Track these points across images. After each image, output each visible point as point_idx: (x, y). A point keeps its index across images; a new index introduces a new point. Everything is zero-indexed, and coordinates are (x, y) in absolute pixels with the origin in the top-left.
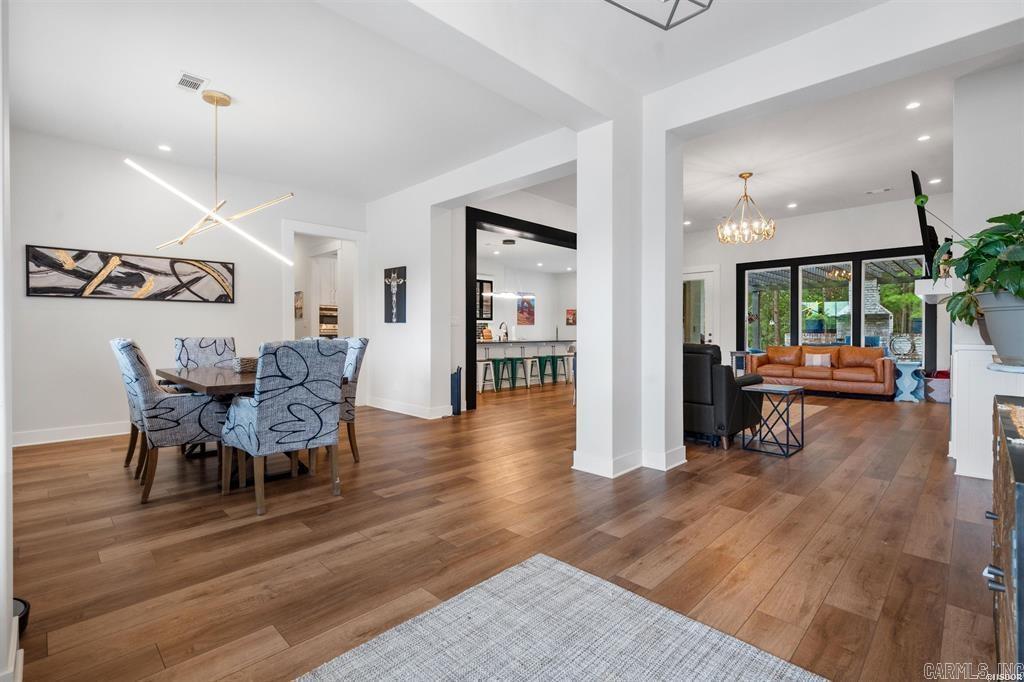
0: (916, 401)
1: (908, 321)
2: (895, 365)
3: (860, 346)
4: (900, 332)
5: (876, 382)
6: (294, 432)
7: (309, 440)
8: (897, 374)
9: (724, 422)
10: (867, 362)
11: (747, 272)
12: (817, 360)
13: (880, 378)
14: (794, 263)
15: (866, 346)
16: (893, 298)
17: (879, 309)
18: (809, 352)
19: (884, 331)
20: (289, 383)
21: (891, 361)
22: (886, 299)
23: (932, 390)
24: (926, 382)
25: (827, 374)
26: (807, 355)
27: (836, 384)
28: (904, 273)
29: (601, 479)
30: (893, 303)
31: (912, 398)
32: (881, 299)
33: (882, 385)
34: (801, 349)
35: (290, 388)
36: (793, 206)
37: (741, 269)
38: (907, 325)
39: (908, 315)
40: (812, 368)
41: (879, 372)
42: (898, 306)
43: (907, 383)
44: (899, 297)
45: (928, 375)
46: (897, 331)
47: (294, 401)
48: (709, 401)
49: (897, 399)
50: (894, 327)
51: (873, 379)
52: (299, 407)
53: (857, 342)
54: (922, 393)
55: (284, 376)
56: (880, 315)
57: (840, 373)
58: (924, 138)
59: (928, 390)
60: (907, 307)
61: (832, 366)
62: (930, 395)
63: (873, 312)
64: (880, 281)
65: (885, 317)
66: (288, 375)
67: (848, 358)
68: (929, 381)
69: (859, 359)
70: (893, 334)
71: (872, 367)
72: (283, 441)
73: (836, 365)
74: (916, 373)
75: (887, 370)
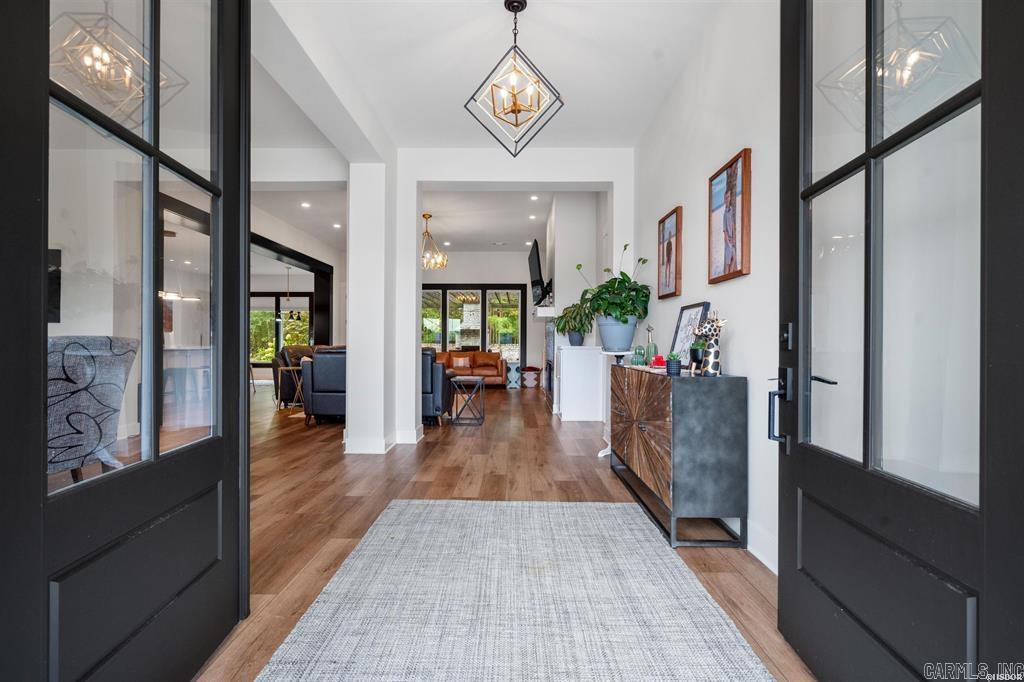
0: (518, 387)
2: (507, 364)
3: (485, 351)
5: (497, 376)
6: (70, 447)
7: (85, 456)
8: (508, 370)
9: (440, 406)
10: (491, 362)
12: (460, 362)
13: (500, 373)
14: (444, 288)
18: (455, 356)
20: (72, 387)
21: (505, 361)
23: (526, 380)
24: (522, 374)
25: (469, 372)
26: (454, 359)
29: (377, 455)
31: (515, 386)
33: (500, 378)
34: (450, 355)
35: (73, 393)
36: (447, 244)
40: (458, 368)
41: (500, 369)
43: (514, 376)
45: (523, 370)
47: (74, 410)
48: (430, 390)
49: (508, 387)
51: (496, 374)
52: (78, 416)
54: (519, 382)
55: (68, 379)
58: (532, 217)
59: (523, 379)
61: (472, 365)
62: (524, 382)
63: (471, 328)
66: (72, 377)
67: (480, 360)
68: (524, 373)
69: (486, 361)
71: (496, 367)
72: (56, 459)
74: (517, 368)
75: (504, 368)
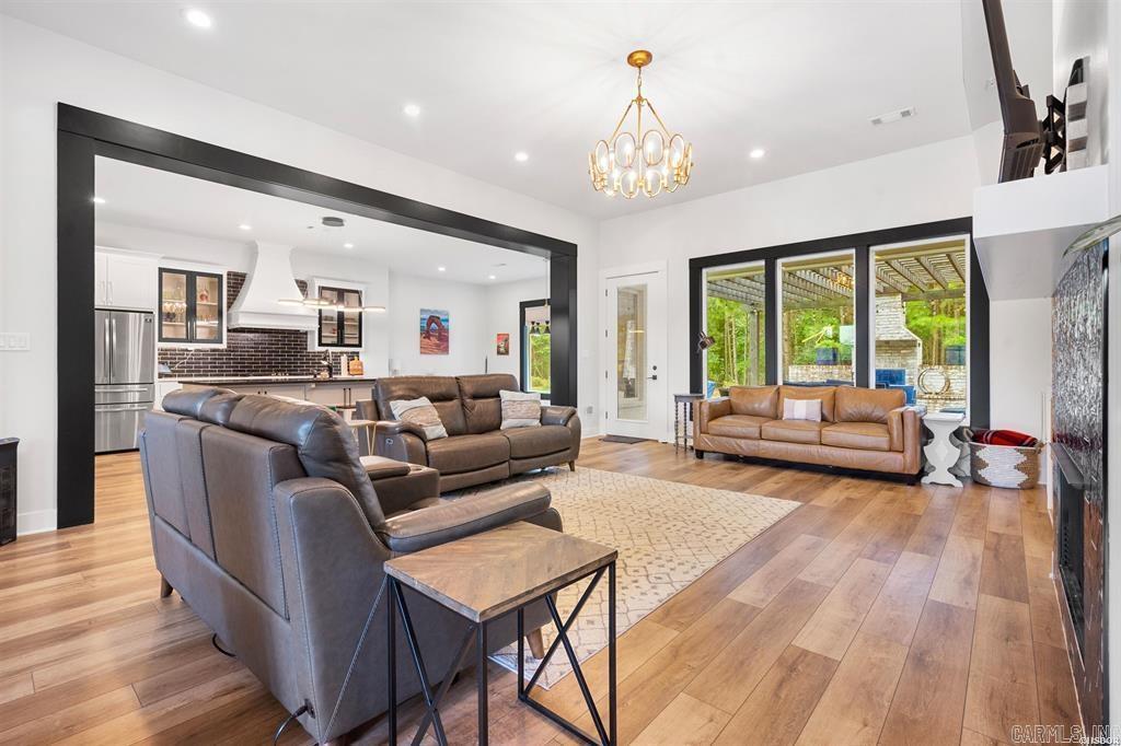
0: (958, 484)
1: (940, 351)
2: (921, 420)
3: (867, 386)
4: (930, 364)
5: (890, 450)
10: (878, 413)
11: (704, 271)
12: (800, 409)
13: (897, 444)
14: (770, 255)
15: (878, 386)
16: (922, 321)
17: (904, 334)
18: (791, 397)
19: (910, 362)
21: (915, 413)
22: (913, 323)
23: (985, 465)
24: (973, 450)
25: (812, 436)
26: (786, 400)
27: (826, 450)
28: (937, 288)
30: (922, 328)
31: (951, 479)
32: (907, 322)
33: (900, 456)
34: (778, 390)
36: (758, 154)
37: (697, 266)
38: (939, 356)
39: (940, 344)
40: (793, 423)
41: (895, 433)
42: (928, 331)
43: (943, 454)
44: (930, 319)
45: (977, 438)
46: (927, 361)
49: (925, 480)
50: (924, 357)
51: (886, 446)
53: (863, 380)
56: (906, 341)
57: (835, 433)
59: (977, 464)
60: (939, 332)
61: (824, 419)
62: (980, 472)
63: (897, 338)
64: (905, 298)
65: (911, 345)
67: (849, 406)
68: (979, 448)
69: (866, 408)
70: (922, 366)
73: (830, 418)
74: (958, 434)
75: (910, 430)
